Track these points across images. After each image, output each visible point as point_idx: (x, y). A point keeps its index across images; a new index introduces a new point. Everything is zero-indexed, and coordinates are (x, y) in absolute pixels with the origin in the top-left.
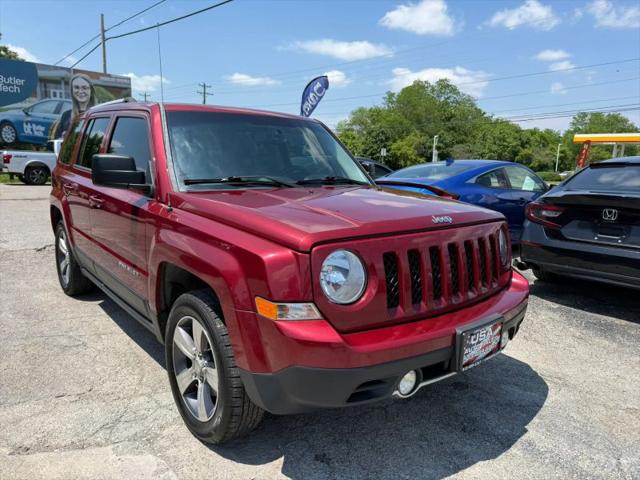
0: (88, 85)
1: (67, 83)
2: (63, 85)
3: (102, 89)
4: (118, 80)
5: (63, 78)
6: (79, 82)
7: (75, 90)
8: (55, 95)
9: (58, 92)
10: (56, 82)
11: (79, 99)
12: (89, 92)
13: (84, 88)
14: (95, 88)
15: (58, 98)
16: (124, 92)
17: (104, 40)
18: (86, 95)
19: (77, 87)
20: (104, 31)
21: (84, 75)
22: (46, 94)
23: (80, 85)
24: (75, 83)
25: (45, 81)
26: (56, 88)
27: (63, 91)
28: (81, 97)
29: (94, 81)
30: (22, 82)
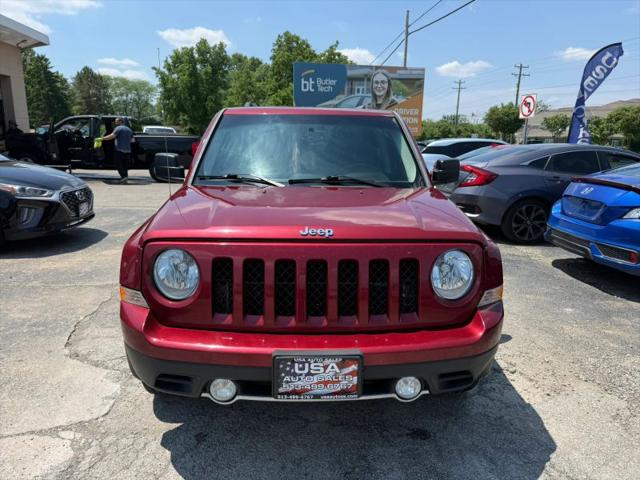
0: (386, 79)
1: (369, 80)
2: (365, 82)
3: (398, 82)
4: (414, 72)
5: (366, 75)
6: (380, 77)
7: (375, 85)
8: (358, 90)
9: (361, 88)
10: (360, 79)
11: (378, 94)
12: (386, 86)
13: (383, 82)
14: (392, 82)
15: (360, 94)
16: (417, 83)
17: (408, 34)
18: (384, 89)
19: (377, 82)
20: (408, 26)
21: (384, 71)
22: (351, 91)
23: (379, 80)
24: (375, 79)
25: (352, 80)
26: (360, 85)
27: (365, 87)
28: (380, 91)
29: (392, 75)
30: (334, 82)
